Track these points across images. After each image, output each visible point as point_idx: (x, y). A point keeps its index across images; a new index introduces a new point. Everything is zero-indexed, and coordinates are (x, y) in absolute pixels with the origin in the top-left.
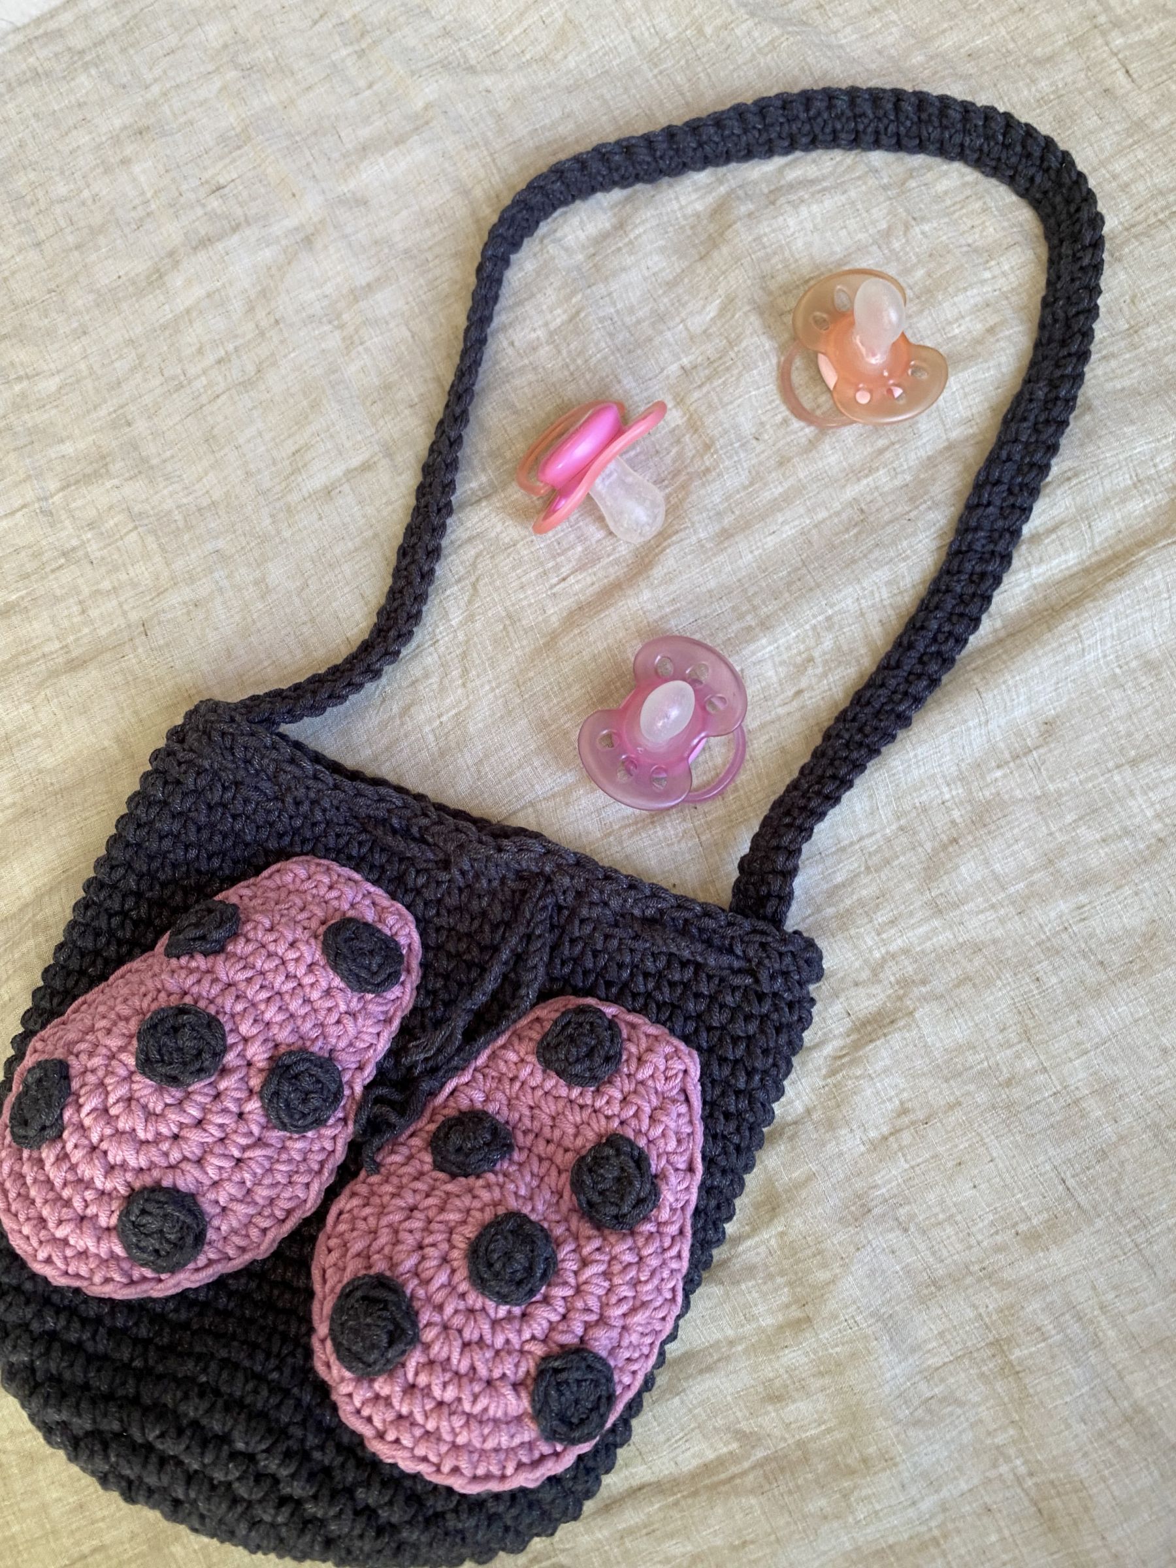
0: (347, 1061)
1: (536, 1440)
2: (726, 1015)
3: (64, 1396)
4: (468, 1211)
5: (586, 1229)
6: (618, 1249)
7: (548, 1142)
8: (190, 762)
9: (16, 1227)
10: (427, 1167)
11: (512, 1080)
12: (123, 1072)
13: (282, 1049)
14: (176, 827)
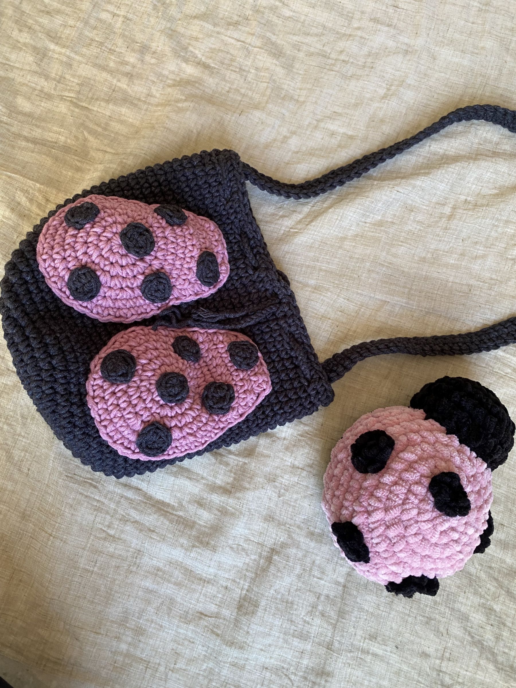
0: (175, 293)
1: (133, 442)
2: (290, 387)
3: (15, 301)
4: (172, 364)
5: (199, 401)
6: (203, 414)
7: (209, 370)
8: (214, 163)
9: (43, 242)
10: (170, 343)
11: (214, 344)
12: (114, 230)
13: (163, 271)
14: (191, 177)
